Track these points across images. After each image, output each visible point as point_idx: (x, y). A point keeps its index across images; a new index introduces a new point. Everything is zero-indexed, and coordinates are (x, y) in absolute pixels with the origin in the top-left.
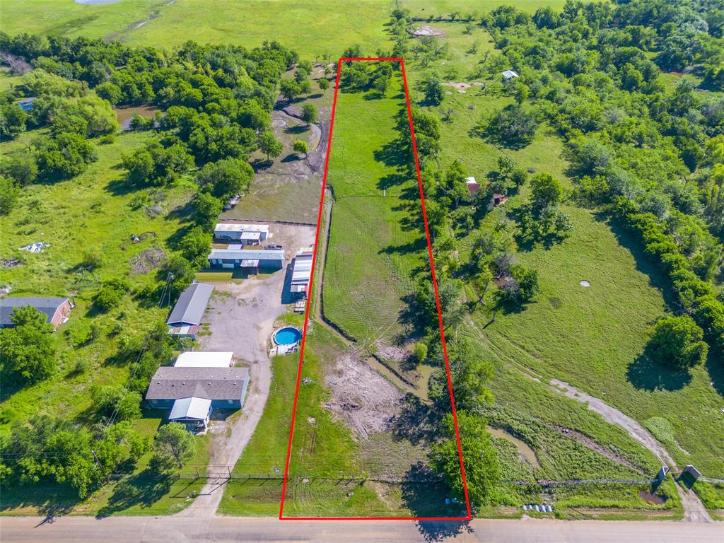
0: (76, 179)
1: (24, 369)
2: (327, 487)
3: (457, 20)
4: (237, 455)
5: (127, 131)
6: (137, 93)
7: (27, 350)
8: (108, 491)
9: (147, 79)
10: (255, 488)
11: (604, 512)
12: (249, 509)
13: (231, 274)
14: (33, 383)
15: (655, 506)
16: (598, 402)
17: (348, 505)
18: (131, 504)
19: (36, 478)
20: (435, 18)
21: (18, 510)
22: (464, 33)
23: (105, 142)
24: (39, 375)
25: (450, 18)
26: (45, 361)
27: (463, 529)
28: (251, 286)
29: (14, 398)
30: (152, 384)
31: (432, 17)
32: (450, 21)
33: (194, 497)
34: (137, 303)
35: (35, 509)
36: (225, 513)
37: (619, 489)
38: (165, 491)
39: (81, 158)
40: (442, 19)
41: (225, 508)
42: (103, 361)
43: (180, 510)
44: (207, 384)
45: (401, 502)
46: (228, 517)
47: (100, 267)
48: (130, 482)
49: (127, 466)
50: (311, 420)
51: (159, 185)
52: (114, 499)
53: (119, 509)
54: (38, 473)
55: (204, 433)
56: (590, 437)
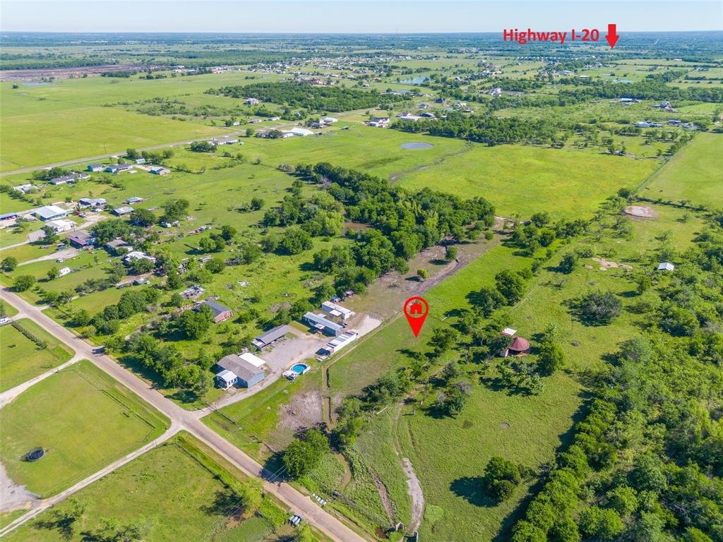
0: (292, 256)
1: (189, 331)
2: (245, 436)
3: (687, 207)
4: (227, 404)
5: (341, 237)
6: (366, 215)
7: (193, 323)
8: (176, 390)
9: (377, 208)
10: (220, 420)
11: (347, 521)
12: (211, 424)
13: (309, 329)
14: (191, 340)
15: (378, 538)
16: (417, 482)
17: (244, 446)
18: (179, 399)
19: (157, 371)
20: (662, 201)
21: (147, 381)
22: (679, 220)
23: (325, 240)
24: (193, 337)
25: (680, 204)
26: (198, 331)
27: (277, 483)
28: (311, 339)
29: (180, 342)
30: (223, 359)
31: (660, 200)
32: (679, 207)
33: (198, 409)
34: (256, 325)
35: (151, 383)
36: (202, 421)
37: (369, 519)
38: (192, 402)
39: (301, 246)
40: (671, 203)
41: (204, 419)
42: (220, 342)
43: (190, 410)
44: (242, 369)
45: (266, 459)
46: (201, 423)
47: (258, 302)
48: (186, 392)
49: (189, 386)
50: (269, 408)
51: (326, 271)
52: (175, 395)
53: (173, 398)
54: (159, 369)
55: (225, 389)
56: (387, 492)
